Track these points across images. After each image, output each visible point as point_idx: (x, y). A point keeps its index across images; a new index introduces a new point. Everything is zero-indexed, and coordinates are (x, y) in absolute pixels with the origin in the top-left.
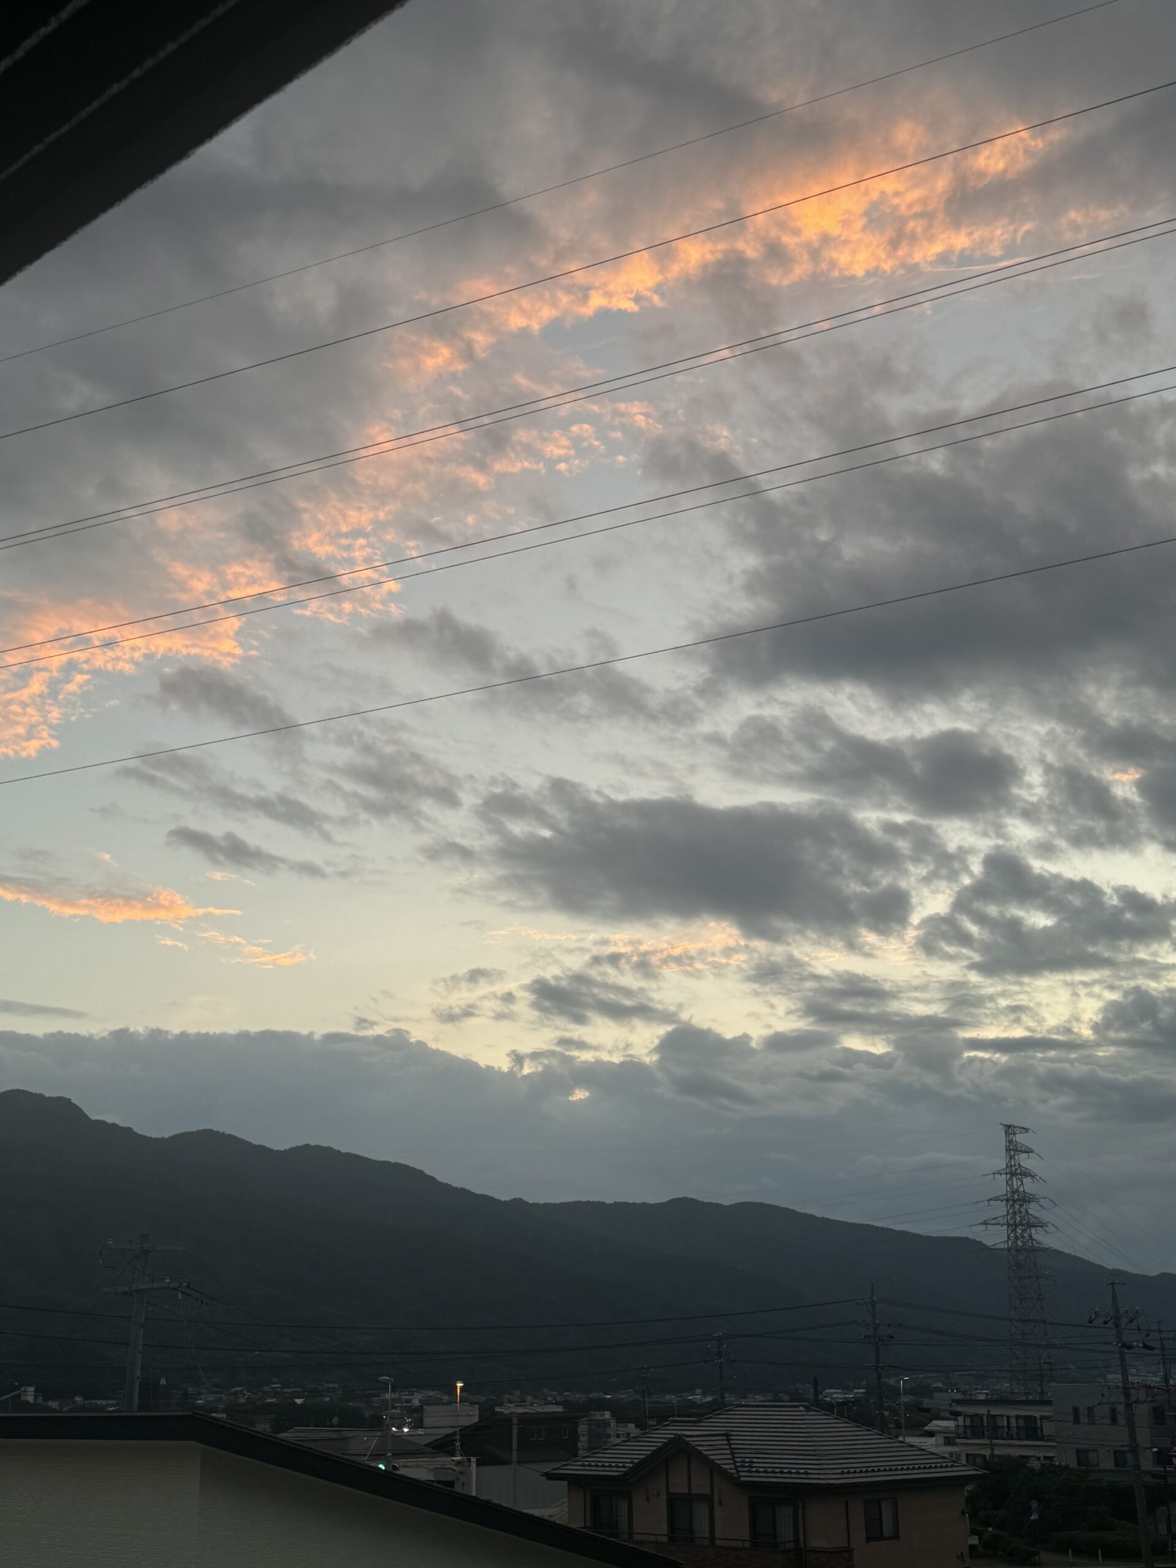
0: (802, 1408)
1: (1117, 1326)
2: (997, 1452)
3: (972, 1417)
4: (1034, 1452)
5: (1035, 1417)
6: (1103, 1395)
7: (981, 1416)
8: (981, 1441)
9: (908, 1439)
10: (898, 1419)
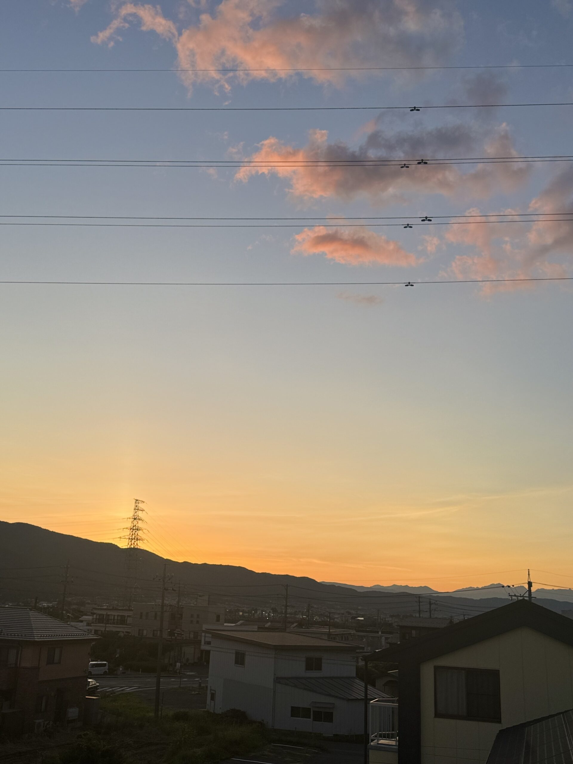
0: (28, 609)
1: (164, 581)
2: (107, 629)
3: (100, 615)
4: (121, 629)
5: (125, 616)
6: (153, 608)
7: (104, 615)
8: (102, 625)
9: (71, 623)
10: (69, 615)
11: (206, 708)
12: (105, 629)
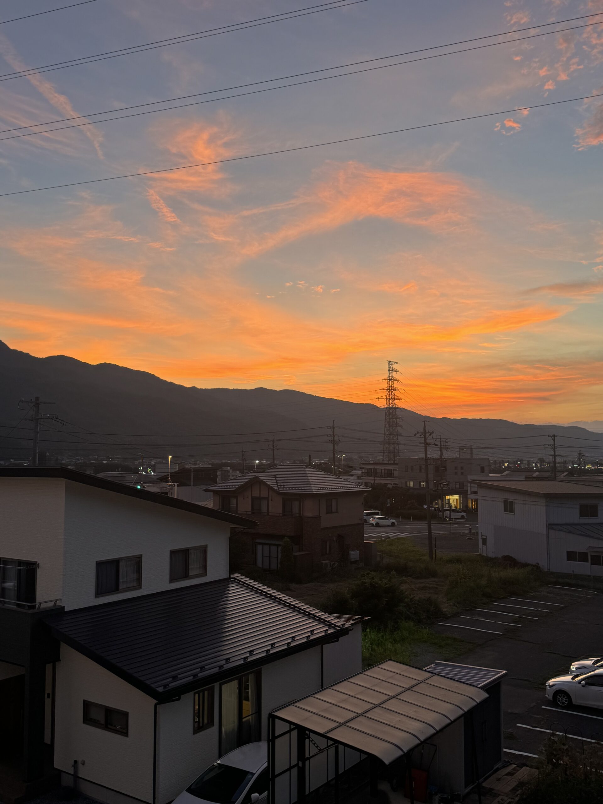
0: (304, 466)
1: (425, 436)
2: (376, 482)
3: (368, 469)
4: (390, 482)
5: (391, 470)
6: (417, 462)
7: (371, 469)
8: (371, 478)
9: (343, 477)
10: (340, 470)
11: (478, 552)
12: (375, 481)
